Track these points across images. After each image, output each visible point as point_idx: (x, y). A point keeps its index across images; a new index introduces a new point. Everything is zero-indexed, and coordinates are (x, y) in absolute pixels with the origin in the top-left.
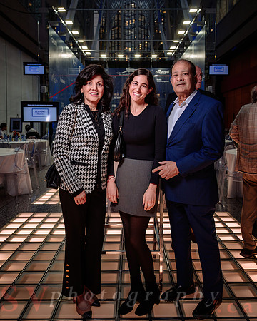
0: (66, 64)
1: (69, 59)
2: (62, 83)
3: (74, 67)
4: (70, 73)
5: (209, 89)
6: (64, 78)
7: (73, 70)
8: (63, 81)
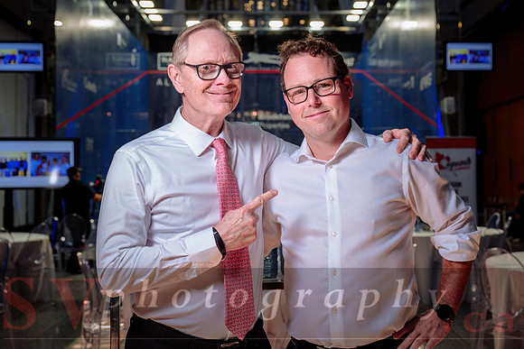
0: (98, 45)
1: (107, 31)
2: (89, 92)
3: (119, 50)
4: (112, 64)
5: (447, 104)
6: (94, 78)
7: (118, 58)
8: (91, 87)
